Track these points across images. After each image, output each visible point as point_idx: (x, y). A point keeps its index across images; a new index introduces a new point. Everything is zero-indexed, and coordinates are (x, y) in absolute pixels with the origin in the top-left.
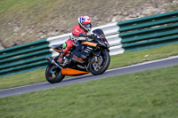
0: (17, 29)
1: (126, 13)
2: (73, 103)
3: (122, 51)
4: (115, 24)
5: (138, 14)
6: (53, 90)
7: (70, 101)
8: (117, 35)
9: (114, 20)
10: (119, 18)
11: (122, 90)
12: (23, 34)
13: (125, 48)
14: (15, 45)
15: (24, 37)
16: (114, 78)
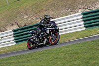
0: (26, 17)
1: (86, 7)
2: (57, 58)
3: (84, 29)
4: (81, 13)
5: (93, 8)
6: (46, 51)
7: (55, 57)
8: (82, 20)
9: (80, 11)
10: (83, 10)
11: (84, 51)
12: (29, 20)
13: (86, 27)
14: (25, 25)
15: (30, 21)
16: (80, 44)
